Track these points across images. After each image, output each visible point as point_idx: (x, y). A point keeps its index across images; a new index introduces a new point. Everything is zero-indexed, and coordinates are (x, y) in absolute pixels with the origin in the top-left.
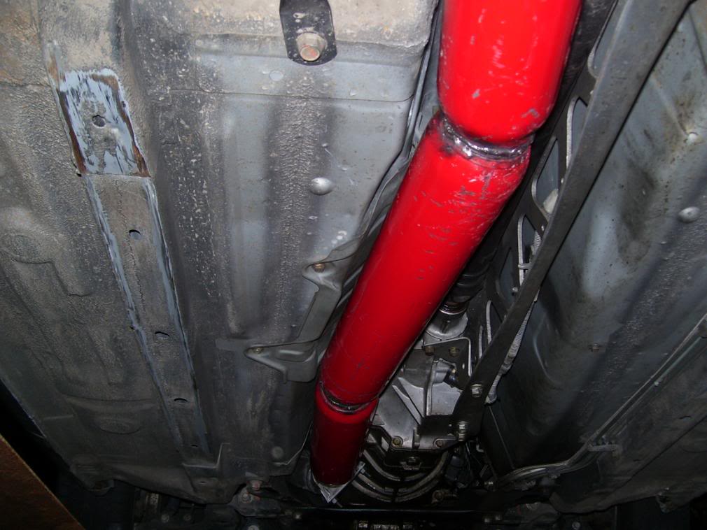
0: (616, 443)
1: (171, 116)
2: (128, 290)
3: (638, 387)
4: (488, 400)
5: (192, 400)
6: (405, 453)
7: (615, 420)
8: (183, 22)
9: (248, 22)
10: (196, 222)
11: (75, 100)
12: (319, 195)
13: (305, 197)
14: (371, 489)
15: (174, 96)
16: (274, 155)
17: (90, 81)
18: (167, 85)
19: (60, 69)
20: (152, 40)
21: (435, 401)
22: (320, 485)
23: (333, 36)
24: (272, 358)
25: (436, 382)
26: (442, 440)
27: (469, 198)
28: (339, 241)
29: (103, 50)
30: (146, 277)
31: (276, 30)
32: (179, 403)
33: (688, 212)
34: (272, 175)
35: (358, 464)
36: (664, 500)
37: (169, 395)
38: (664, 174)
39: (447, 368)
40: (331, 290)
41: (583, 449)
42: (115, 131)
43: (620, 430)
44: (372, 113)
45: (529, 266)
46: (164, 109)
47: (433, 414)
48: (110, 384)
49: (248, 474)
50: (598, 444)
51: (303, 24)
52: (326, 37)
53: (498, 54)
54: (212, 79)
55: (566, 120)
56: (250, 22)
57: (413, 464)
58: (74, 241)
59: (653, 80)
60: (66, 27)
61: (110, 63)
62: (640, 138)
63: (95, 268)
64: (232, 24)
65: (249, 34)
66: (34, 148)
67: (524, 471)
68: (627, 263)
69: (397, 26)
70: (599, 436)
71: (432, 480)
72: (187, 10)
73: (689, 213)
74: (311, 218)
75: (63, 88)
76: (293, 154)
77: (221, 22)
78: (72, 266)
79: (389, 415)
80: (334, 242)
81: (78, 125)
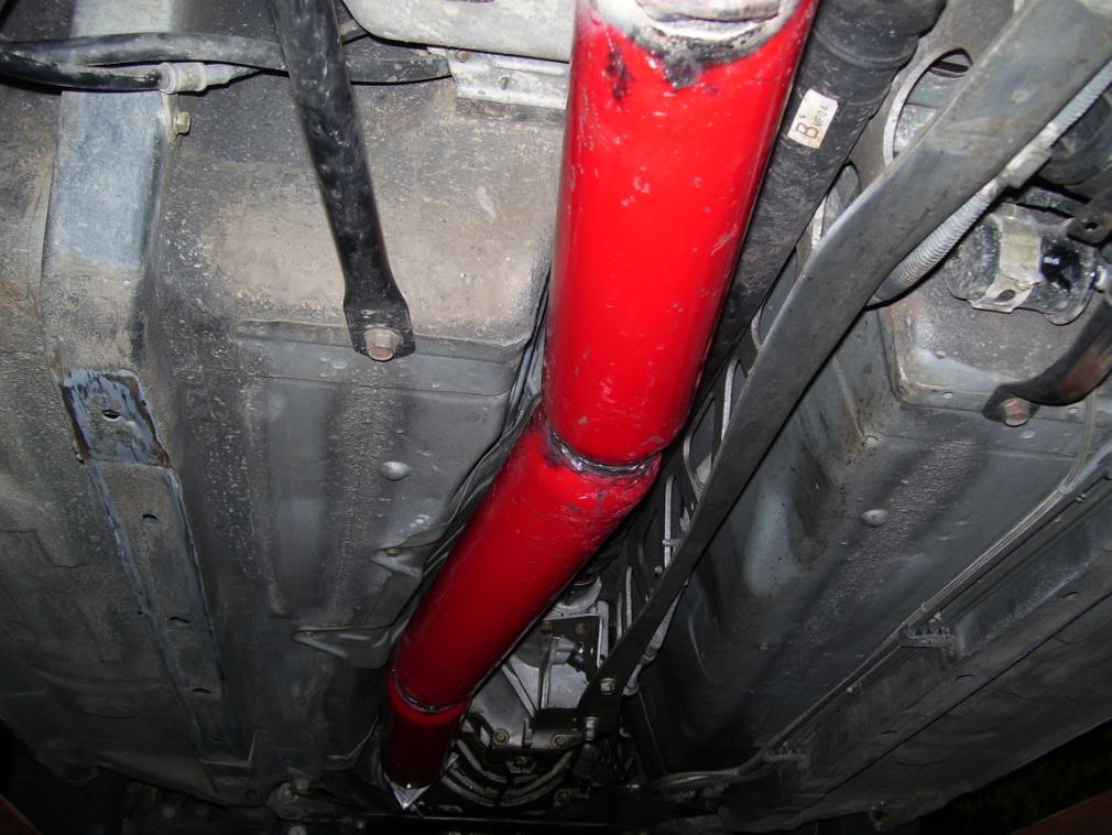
0: (803, 753)
1: (203, 394)
2: (136, 574)
3: (829, 689)
4: (626, 692)
5: (217, 691)
6: (513, 752)
7: (797, 727)
8: (222, 306)
9: (305, 310)
10: (232, 498)
11: (82, 395)
12: (393, 481)
13: (375, 480)
14: (466, 788)
15: (206, 374)
16: (334, 437)
17: (103, 380)
18: (199, 364)
19: (65, 364)
20: (182, 321)
21: (554, 688)
22: (393, 785)
23: (411, 333)
24: (329, 641)
25: (556, 663)
26: (563, 737)
27: (579, 514)
28: (419, 526)
29: (121, 351)
30: (163, 563)
31: (338, 320)
32: (199, 694)
33: (874, 514)
34: (332, 458)
35: (449, 756)
36: (879, 815)
37: (187, 684)
38: (838, 473)
39: (571, 646)
40: (408, 576)
41: (758, 756)
42: (132, 423)
43: (807, 737)
44: (461, 404)
45: (677, 542)
46: (194, 387)
47: (551, 706)
48: (103, 662)
49: (291, 770)
50: (777, 753)
51: (372, 320)
52: (403, 334)
53: (607, 391)
54: (256, 363)
55: (725, 381)
56: (307, 311)
57: (522, 766)
58: (66, 509)
59: (835, 361)
60: (74, 323)
61: (129, 364)
62: (815, 422)
63: (92, 537)
64: (283, 311)
65: (305, 323)
66: (20, 414)
67: (680, 778)
68: (799, 560)
69: (491, 324)
70: (779, 743)
71: (554, 777)
72: (227, 294)
73: (874, 517)
74: (382, 500)
75: (68, 383)
76: (359, 438)
77: (270, 308)
78: (62, 537)
79: (491, 701)
80: (413, 525)
81: (83, 418)
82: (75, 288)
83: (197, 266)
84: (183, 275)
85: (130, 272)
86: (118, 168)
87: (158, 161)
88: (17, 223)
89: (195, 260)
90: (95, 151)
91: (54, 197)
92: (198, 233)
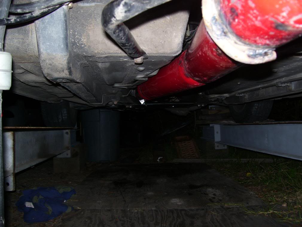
8: (91, 54)
16: (124, 66)
28: (147, 73)
50: (239, 95)
56: (116, 53)
60: (52, 70)
64: (109, 54)
65: (116, 55)
72: (93, 52)
76: (131, 66)
77: (106, 53)
82: (50, 61)
83: (83, 46)
84: (79, 49)
85: (65, 56)
86: (55, 25)
87: (66, 21)
88: (28, 40)
89: (82, 44)
90: (47, 21)
91: (38, 36)
92: (81, 36)
